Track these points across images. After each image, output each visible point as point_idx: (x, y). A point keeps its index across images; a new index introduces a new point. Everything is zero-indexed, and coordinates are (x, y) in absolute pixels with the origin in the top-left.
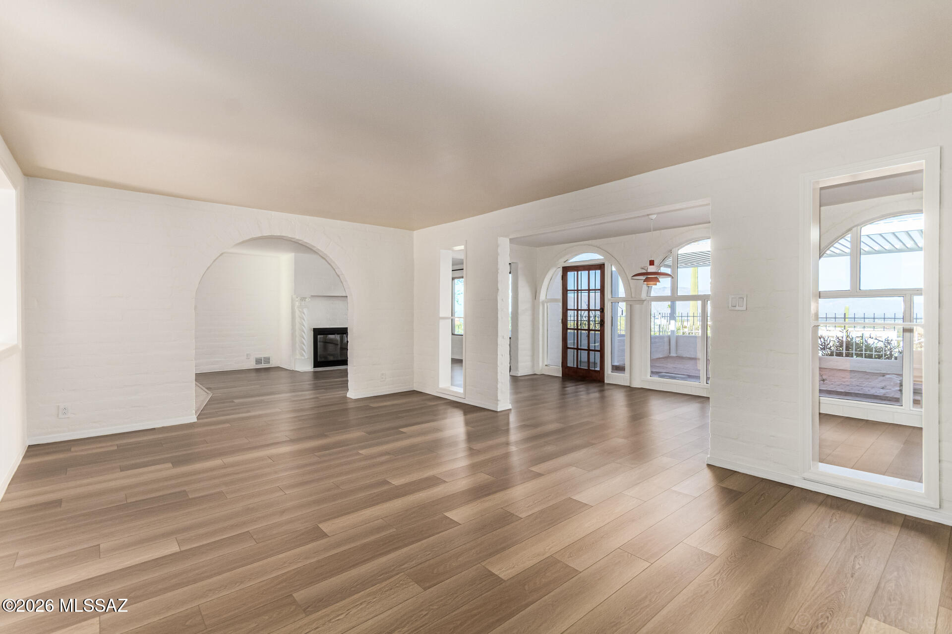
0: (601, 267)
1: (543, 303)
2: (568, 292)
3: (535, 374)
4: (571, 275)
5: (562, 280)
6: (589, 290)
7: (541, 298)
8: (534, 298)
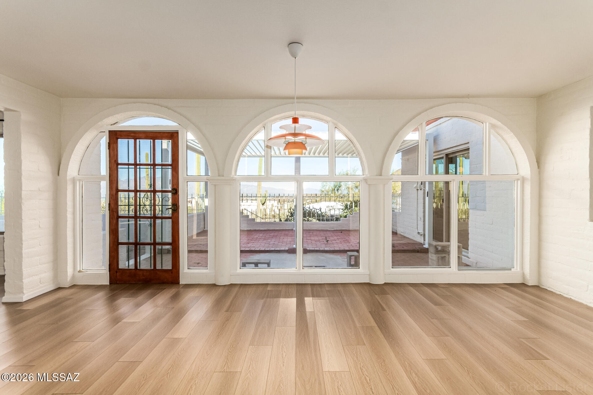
0: (173, 136)
1: (74, 181)
2: (119, 166)
3: (59, 289)
4: (122, 143)
5: (109, 149)
6: (154, 165)
7: (68, 173)
8: (57, 172)
